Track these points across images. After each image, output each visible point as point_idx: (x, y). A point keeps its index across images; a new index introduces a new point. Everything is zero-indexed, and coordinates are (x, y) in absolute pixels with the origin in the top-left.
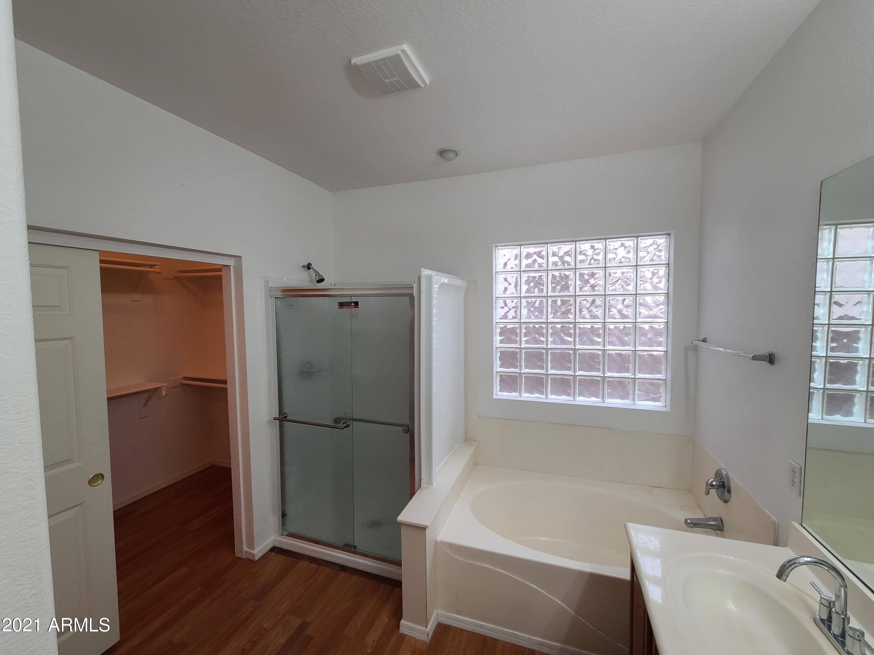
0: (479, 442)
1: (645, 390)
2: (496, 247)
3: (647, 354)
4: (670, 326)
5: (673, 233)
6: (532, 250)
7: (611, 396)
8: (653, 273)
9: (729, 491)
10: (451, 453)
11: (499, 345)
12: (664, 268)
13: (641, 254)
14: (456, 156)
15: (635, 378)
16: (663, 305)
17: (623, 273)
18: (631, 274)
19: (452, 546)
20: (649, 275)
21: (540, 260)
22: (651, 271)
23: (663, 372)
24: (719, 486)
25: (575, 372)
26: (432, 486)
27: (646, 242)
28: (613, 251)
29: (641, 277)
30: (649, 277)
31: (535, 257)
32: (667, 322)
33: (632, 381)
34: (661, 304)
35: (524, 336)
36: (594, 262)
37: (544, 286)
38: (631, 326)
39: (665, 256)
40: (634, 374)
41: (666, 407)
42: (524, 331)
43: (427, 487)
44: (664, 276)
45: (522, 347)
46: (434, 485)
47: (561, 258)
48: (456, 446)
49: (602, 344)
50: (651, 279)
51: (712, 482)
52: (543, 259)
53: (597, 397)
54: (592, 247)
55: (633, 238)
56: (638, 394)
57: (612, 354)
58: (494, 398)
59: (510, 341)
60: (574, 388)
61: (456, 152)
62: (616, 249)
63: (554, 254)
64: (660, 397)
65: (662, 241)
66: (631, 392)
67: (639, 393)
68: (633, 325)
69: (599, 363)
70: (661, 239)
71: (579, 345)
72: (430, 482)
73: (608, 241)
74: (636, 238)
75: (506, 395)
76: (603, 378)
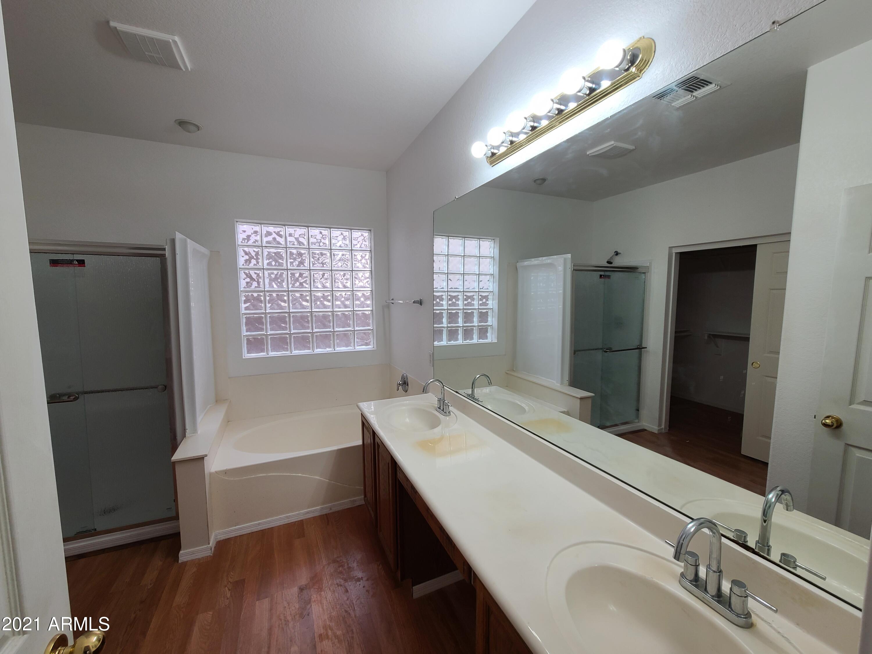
0: (230, 401)
1: (361, 338)
2: (237, 222)
3: (361, 313)
4: (374, 293)
5: (372, 230)
6: (271, 229)
7: (339, 345)
8: (361, 256)
9: (408, 385)
10: (206, 410)
11: (244, 311)
12: (368, 253)
13: (354, 242)
14: (197, 130)
15: (354, 330)
16: (369, 279)
17: (343, 255)
18: (348, 256)
19: (226, 472)
20: (359, 257)
21: (278, 239)
22: (361, 255)
23: (371, 325)
24: (403, 384)
25: (312, 330)
26: (197, 433)
27: (356, 234)
28: (335, 238)
29: (355, 258)
30: (359, 259)
31: (274, 235)
32: (372, 291)
33: (352, 333)
34: (367, 278)
35: (268, 302)
36: (322, 244)
37: (283, 261)
38: (350, 293)
39: (369, 245)
40: (353, 328)
41: (374, 348)
42: (268, 298)
43: (192, 436)
44: (368, 259)
45: (267, 312)
46: (199, 433)
47: (297, 239)
48: (208, 407)
49: (331, 307)
50: (361, 260)
51: (400, 382)
52: (281, 237)
53: (330, 347)
54: (321, 233)
55: (348, 230)
56: (357, 342)
57: (338, 314)
58: (243, 358)
59: (255, 307)
60: (313, 343)
61: (198, 127)
62: (337, 237)
63: (290, 235)
64: (370, 342)
65: (366, 234)
66: (352, 341)
67: (358, 340)
68: (351, 293)
69: (329, 322)
70: (365, 233)
71: (315, 308)
72: (195, 431)
73: (332, 229)
74: (350, 230)
75: (253, 355)
76: (333, 332)
